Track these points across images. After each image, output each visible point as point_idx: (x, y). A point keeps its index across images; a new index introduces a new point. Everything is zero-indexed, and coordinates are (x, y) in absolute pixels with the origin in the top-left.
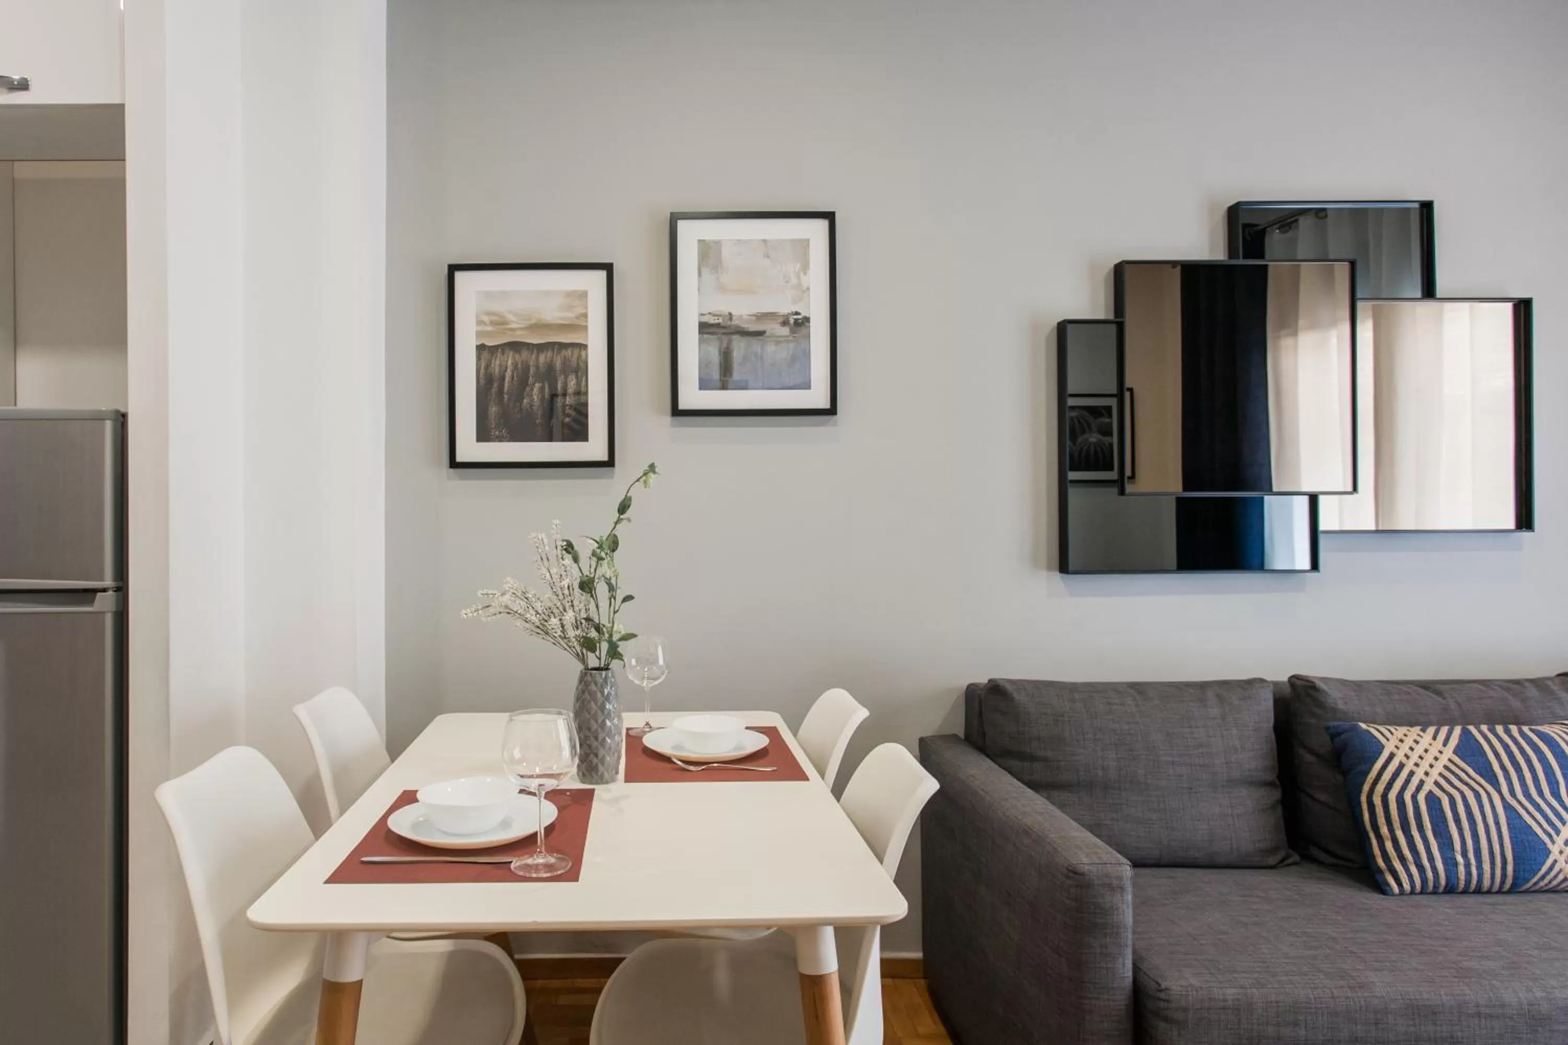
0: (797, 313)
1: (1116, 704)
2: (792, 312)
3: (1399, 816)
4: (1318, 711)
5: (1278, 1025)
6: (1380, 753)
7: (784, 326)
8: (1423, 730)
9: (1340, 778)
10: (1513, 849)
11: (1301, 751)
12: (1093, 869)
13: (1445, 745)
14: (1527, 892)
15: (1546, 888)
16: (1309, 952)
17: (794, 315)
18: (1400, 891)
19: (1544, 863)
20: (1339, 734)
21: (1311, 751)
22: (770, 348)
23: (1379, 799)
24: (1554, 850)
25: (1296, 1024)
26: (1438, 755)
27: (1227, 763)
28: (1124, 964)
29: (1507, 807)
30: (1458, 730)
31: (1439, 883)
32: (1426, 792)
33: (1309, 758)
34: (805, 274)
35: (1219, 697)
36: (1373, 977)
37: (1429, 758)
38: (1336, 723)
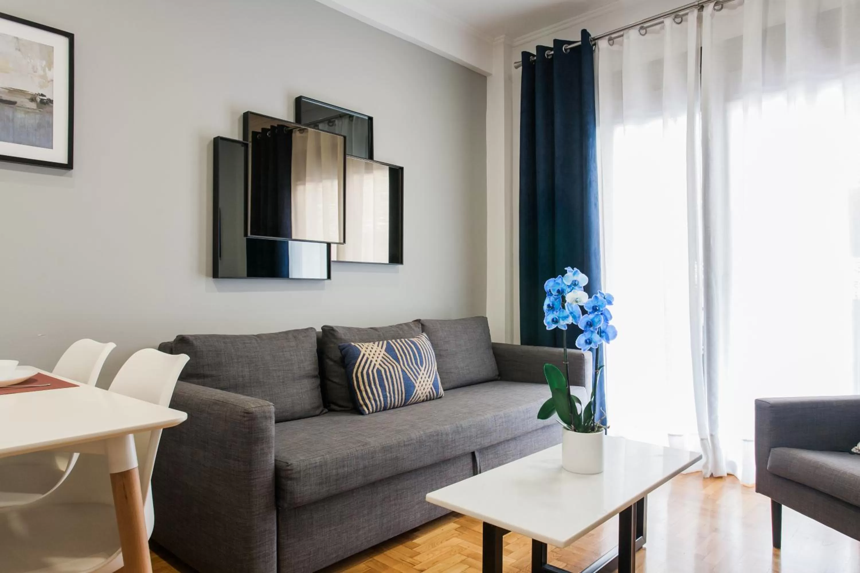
0: (42, 95)
1: (248, 343)
2: (39, 94)
3: (367, 380)
4: (335, 341)
5: (337, 469)
6: (360, 354)
7: (31, 102)
8: (374, 343)
9: (343, 370)
10: (405, 388)
11: (328, 361)
12: (257, 409)
13: (382, 348)
14: (408, 405)
15: (414, 402)
16: (343, 438)
17: (40, 96)
18: (369, 412)
19: (414, 392)
20: (344, 348)
21: (331, 359)
22: (20, 115)
23: (360, 374)
24: (417, 385)
25: (344, 466)
26: (380, 353)
27: (299, 368)
28: (271, 457)
29: (403, 371)
30: (385, 342)
31: (382, 406)
32: (376, 369)
33: (331, 363)
34: (50, 70)
35: (295, 337)
36: (369, 440)
37: (377, 354)
38: (343, 344)
